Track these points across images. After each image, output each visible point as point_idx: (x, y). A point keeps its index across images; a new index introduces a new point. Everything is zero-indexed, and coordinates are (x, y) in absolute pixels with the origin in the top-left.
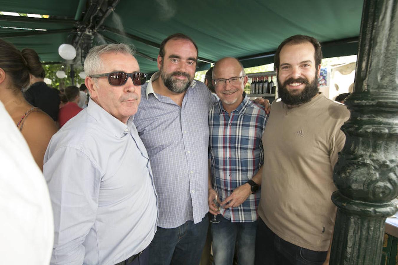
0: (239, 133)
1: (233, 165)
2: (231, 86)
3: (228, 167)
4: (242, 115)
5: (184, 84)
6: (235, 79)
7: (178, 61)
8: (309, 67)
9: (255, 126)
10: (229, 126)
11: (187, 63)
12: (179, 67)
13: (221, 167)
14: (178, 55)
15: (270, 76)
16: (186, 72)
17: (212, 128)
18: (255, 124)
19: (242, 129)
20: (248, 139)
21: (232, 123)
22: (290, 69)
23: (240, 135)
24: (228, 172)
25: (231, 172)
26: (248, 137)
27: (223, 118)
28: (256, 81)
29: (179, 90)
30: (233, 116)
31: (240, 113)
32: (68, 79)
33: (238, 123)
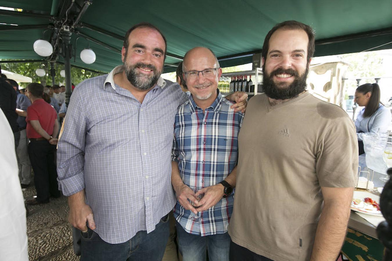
0: (215, 133)
1: (207, 170)
2: (205, 80)
3: (201, 172)
4: (217, 112)
5: (149, 79)
6: (209, 71)
7: (143, 52)
8: (301, 57)
9: (232, 125)
10: (203, 125)
11: (153, 55)
12: (143, 58)
13: (193, 171)
14: (143, 45)
15: (248, 75)
16: (151, 64)
17: (184, 129)
18: (232, 123)
19: (218, 128)
20: (225, 140)
21: (207, 121)
22: (280, 57)
23: (217, 135)
24: (201, 178)
25: (204, 177)
26: (226, 137)
27: (196, 116)
28: (235, 79)
29: (142, 85)
30: (208, 113)
31: (215, 111)
32: (49, 77)
33: (214, 121)
